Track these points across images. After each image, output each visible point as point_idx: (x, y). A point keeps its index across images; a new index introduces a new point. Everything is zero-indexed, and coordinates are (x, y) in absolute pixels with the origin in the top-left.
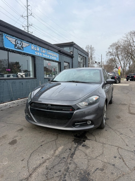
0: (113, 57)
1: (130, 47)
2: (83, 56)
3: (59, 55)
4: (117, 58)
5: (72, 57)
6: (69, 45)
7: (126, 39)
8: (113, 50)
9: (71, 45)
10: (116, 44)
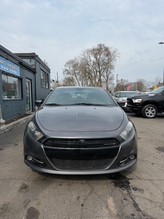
0: (70, 76)
1: (87, 66)
2: (45, 72)
3: (20, 68)
4: (74, 77)
5: (34, 72)
6: (29, 57)
7: (83, 57)
8: (70, 68)
9: (33, 56)
10: (73, 62)
